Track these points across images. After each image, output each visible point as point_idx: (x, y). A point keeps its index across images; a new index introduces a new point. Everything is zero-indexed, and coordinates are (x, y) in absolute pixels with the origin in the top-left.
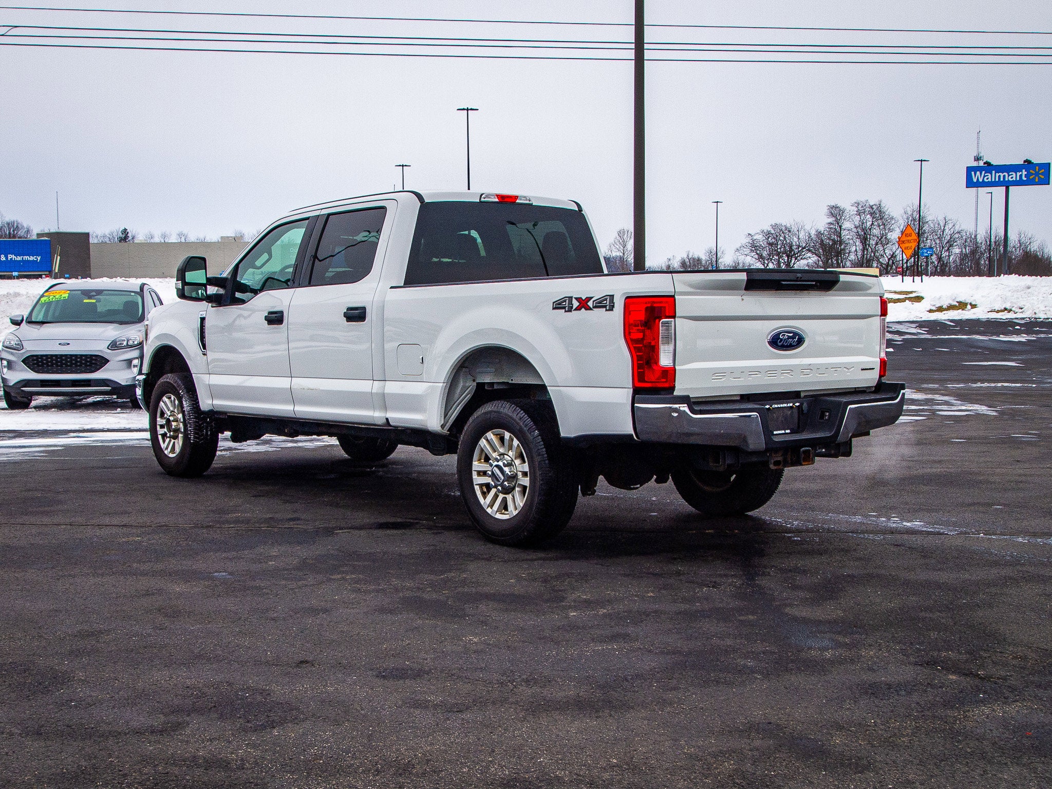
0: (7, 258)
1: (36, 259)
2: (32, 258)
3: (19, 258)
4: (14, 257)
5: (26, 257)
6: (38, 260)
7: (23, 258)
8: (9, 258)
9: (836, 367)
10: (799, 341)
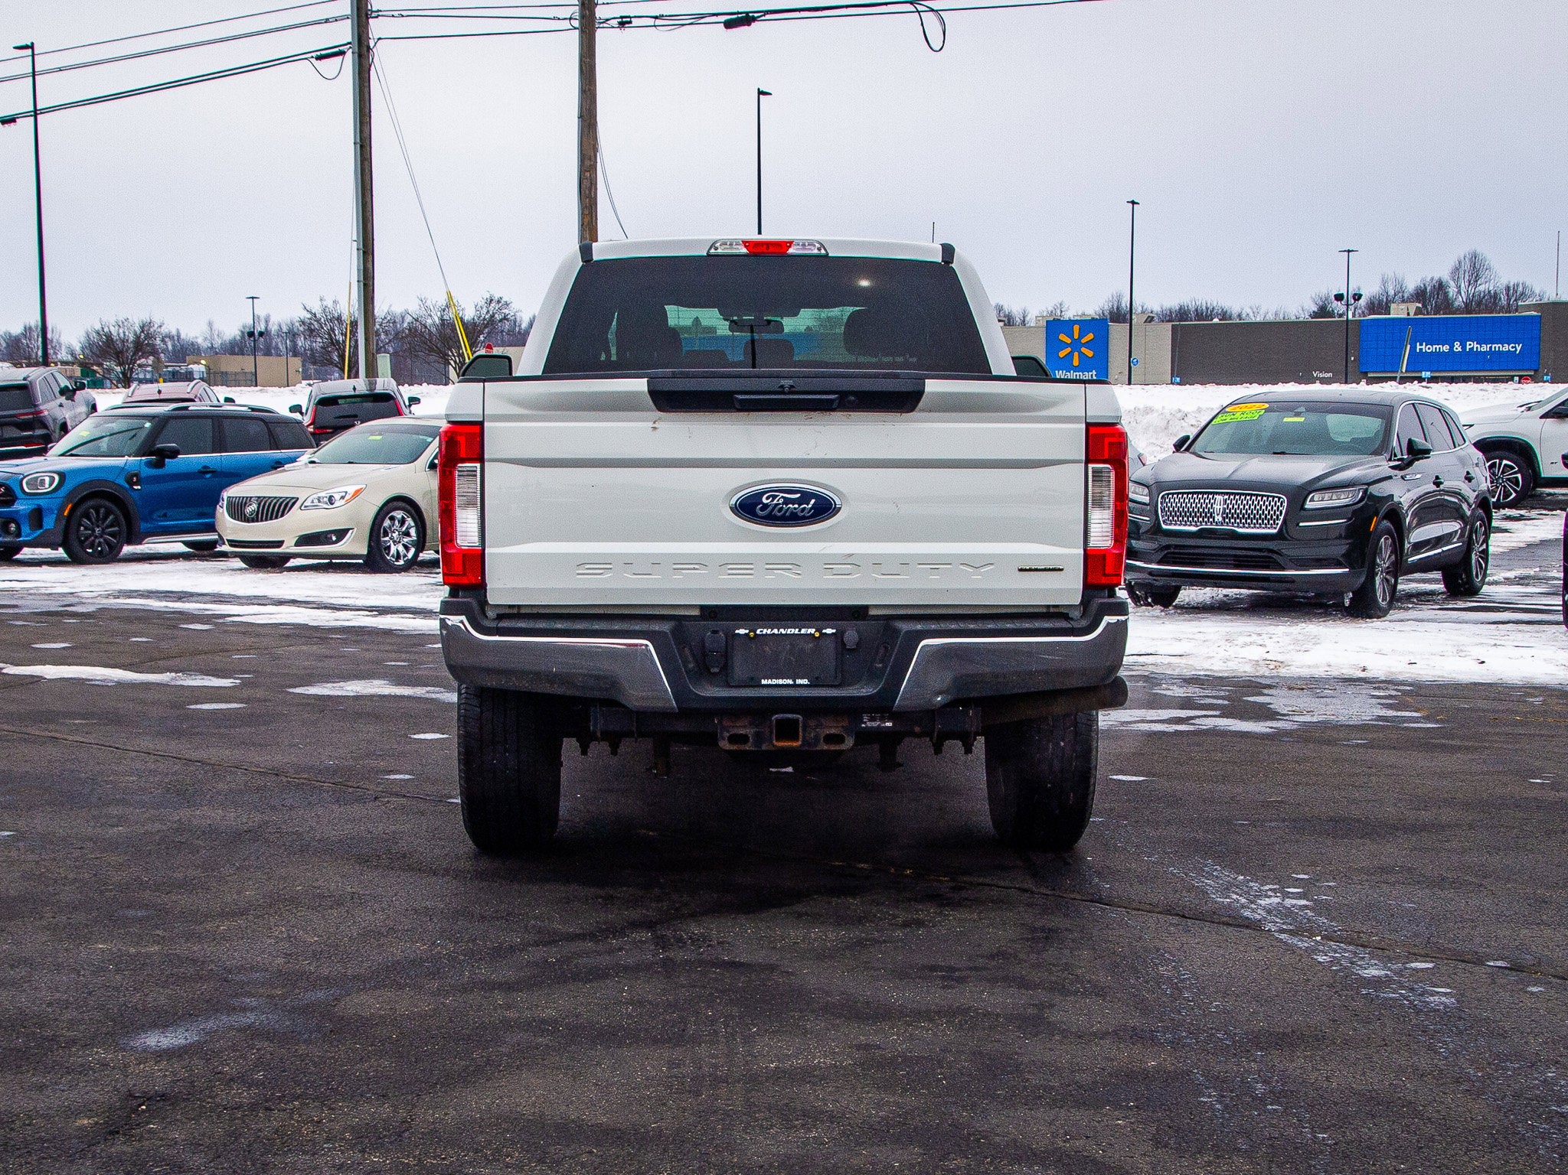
0: (1464, 346)
1: (1514, 350)
2: (1506, 348)
3: (1485, 348)
4: (1475, 346)
5: (1497, 346)
6: (1516, 350)
7: (1491, 348)
8: (1468, 347)
9: (934, 563)
10: (824, 509)
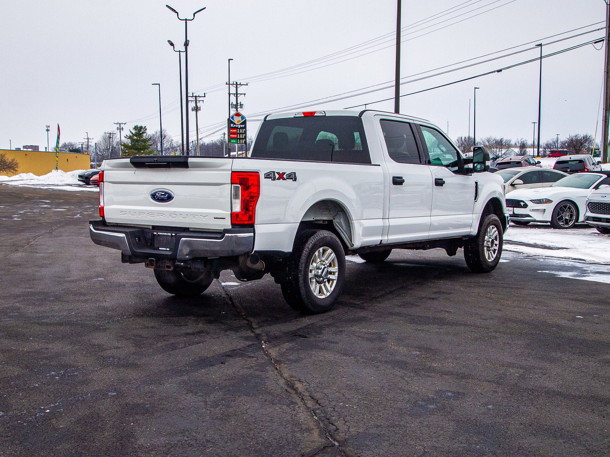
9: (194, 215)
10: (169, 198)
